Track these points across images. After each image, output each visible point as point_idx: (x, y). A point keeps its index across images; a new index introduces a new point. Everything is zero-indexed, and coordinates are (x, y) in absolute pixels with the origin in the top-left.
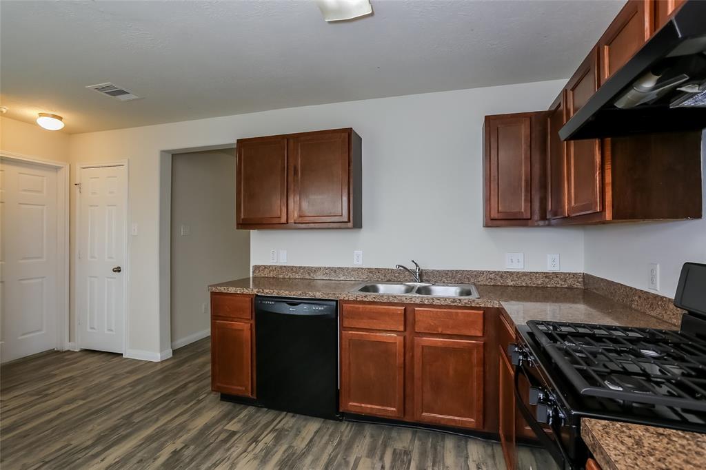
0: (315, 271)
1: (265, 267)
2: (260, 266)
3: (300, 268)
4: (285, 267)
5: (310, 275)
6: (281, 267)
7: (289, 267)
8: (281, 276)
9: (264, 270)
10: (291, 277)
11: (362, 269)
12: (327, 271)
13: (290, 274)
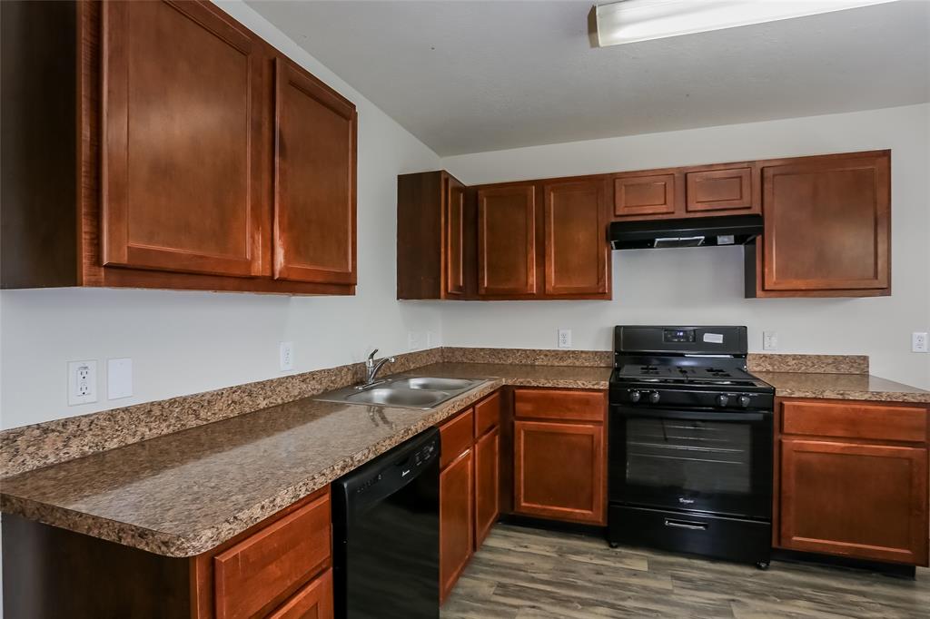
0: (209, 402)
1: (45, 430)
2: (20, 433)
3: (173, 402)
4: (126, 410)
5: (197, 417)
6: (112, 415)
7: (138, 408)
8: (113, 445)
9: (38, 443)
10: (148, 435)
11: (293, 377)
12: (235, 396)
13: (143, 429)
